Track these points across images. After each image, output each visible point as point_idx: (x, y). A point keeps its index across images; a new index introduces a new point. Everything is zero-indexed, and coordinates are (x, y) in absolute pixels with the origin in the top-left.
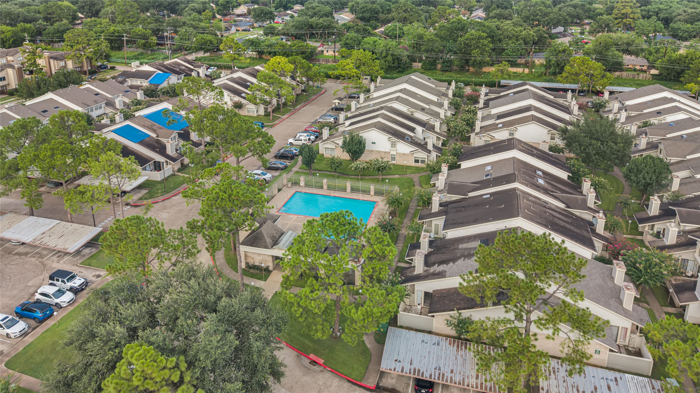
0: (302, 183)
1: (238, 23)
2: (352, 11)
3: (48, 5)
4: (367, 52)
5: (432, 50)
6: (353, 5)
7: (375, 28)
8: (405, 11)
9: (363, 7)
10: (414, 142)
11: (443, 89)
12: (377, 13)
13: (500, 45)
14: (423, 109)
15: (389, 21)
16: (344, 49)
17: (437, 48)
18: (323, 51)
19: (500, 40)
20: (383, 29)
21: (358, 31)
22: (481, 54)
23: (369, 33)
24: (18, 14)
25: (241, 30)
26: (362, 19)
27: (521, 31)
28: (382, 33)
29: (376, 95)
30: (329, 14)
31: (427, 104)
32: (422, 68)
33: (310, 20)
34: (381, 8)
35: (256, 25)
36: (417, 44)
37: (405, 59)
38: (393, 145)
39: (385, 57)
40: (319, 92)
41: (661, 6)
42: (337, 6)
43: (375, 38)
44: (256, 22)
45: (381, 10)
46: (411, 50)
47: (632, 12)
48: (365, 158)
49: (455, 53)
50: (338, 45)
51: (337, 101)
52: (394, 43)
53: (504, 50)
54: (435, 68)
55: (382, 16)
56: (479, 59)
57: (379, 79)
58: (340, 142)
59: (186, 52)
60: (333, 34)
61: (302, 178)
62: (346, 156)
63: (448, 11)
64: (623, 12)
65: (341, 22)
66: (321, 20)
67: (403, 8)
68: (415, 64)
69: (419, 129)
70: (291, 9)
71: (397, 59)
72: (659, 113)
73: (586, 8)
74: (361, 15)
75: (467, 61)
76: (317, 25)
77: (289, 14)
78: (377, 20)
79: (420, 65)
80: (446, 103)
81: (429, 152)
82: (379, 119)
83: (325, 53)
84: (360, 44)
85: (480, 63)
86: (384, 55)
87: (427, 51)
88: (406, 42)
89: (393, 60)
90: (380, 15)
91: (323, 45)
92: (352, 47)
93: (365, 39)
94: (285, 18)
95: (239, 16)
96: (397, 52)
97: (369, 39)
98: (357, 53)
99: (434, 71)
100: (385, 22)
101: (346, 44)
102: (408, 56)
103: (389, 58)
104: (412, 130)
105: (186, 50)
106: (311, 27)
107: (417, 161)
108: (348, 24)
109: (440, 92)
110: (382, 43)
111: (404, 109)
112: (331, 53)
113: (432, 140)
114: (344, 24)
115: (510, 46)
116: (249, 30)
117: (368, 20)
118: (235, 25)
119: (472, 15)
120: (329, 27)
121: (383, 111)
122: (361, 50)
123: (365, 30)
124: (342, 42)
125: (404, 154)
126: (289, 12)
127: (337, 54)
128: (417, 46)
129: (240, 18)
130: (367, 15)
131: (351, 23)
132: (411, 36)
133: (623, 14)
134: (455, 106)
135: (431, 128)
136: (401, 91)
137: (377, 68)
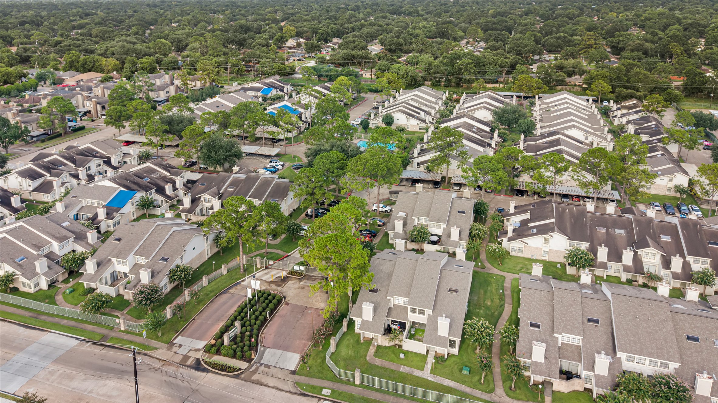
0: (363, 137)
1: (294, 54)
2: (382, 43)
3: (156, 43)
4: (394, 74)
5: (438, 73)
6: (382, 39)
7: (400, 57)
8: (423, 44)
9: (390, 41)
10: (419, 119)
11: (440, 96)
12: (401, 45)
13: (484, 68)
14: (426, 105)
15: (410, 52)
16: (379, 72)
17: (441, 71)
18: (362, 75)
19: (484, 65)
20: (405, 58)
21: (387, 60)
22: (469, 74)
23: (395, 61)
24: (141, 50)
25: (296, 59)
26: (390, 50)
27: (498, 59)
28: (405, 61)
29: (399, 98)
30: (365, 48)
31: (429, 102)
32: (431, 84)
33: (352, 52)
34: (404, 41)
35: (307, 56)
36: (428, 69)
37: (419, 79)
38: (408, 120)
39: (406, 77)
40: (364, 100)
41: (620, 38)
42: (369, 39)
43: (400, 65)
44: (308, 53)
45: (404, 43)
46: (424, 73)
47: (595, 44)
48: (393, 127)
49: (453, 74)
50: (374, 70)
51: (376, 103)
52: (412, 68)
53: (486, 72)
54: (440, 85)
55: (405, 48)
56: (468, 78)
57: (401, 91)
58: (381, 119)
59: (265, 76)
60: (369, 62)
61: (363, 135)
62: (384, 125)
63: (452, 44)
64: (588, 43)
65: (373, 53)
66: (360, 52)
67: (421, 42)
68: (426, 82)
69: (422, 113)
70: (330, 41)
71: (414, 79)
72: (556, 105)
73: (567, 39)
74: (388, 47)
75: (461, 79)
76: (358, 56)
77: (330, 46)
78: (401, 50)
79: (430, 83)
80: (440, 102)
81: (427, 123)
82: (401, 108)
83: (364, 76)
84: (389, 69)
85: (469, 80)
86: (405, 76)
87: (434, 73)
88: (421, 67)
89: (412, 80)
90: (404, 46)
91: (362, 70)
92: (384, 71)
93: (393, 66)
94: (327, 49)
95: (290, 48)
96: (414, 74)
97: (396, 66)
98: (388, 75)
99: (439, 87)
100: (407, 52)
101: (380, 69)
102: (422, 77)
103: (409, 78)
104: (419, 113)
105: (266, 75)
106: (353, 57)
107: (420, 129)
108: (379, 54)
109: (438, 96)
110: (404, 68)
111: (416, 104)
112: (368, 76)
113: (428, 119)
114: (376, 55)
115: (490, 69)
116: (303, 60)
117: (394, 51)
118: (293, 56)
119: (479, 45)
120: (366, 58)
121: (403, 104)
122: (390, 73)
123: (392, 59)
124: (377, 68)
125: (414, 125)
126: (329, 44)
127: (373, 76)
128: (428, 70)
129: (293, 50)
130: (393, 47)
131: (381, 54)
132: (424, 63)
133: (589, 45)
134: (446, 104)
135: (429, 114)
136: (414, 95)
137: (400, 84)
